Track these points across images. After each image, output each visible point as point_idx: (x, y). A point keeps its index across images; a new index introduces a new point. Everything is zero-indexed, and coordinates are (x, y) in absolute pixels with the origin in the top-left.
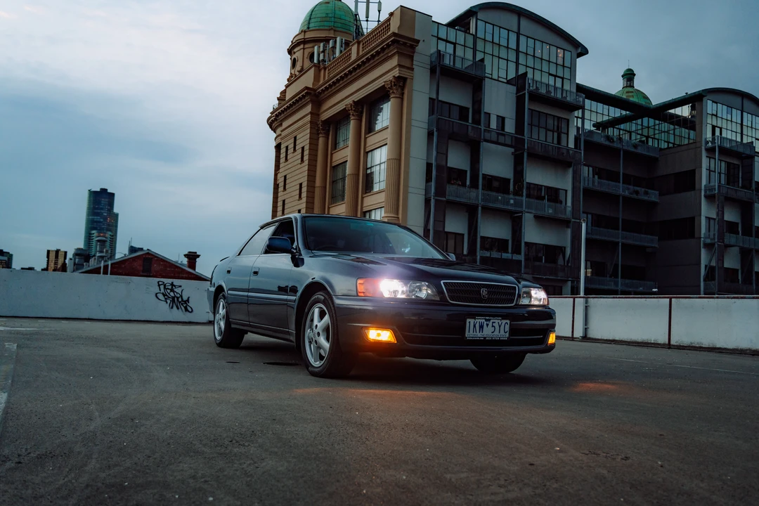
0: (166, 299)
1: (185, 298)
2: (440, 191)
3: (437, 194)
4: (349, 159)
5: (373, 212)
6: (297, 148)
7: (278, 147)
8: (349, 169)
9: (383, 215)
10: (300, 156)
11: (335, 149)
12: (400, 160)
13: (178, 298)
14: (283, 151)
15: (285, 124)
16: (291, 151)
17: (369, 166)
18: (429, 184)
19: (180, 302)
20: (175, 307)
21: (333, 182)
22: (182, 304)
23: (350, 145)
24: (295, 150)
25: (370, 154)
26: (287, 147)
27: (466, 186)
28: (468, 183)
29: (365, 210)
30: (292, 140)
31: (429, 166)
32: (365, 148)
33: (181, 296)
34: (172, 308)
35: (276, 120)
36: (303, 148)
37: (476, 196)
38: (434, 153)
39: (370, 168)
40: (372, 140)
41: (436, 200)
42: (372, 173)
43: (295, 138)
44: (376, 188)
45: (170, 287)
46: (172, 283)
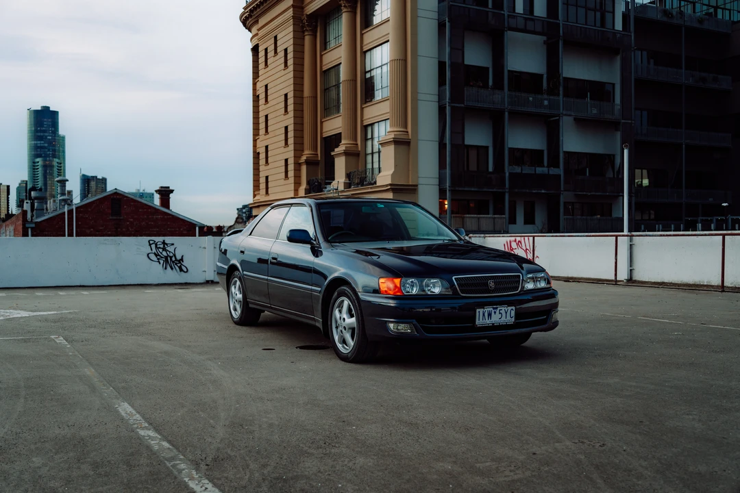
0: (158, 259)
1: (179, 257)
2: (456, 96)
3: (452, 100)
4: (343, 60)
5: (376, 126)
6: (279, 50)
7: (255, 50)
8: (343, 74)
9: (389, 129)
10: (283, 59)
11: (325, 49)
12: (405, 60)
13: (171, 257)
14: (262, 54)
15: (262, 21)
16: (271, 53)
17: (368, 69)
18: (442, 88)
19: (173, 262)
20: (169, 268)
21: (325, 90)
22: (176, 264)
23: (343, 43)
24: (276, 52)
25: (368, 55)
26: (266, 50)
27: (488, 88)
28: (491, 83)
29: (366, 123)
30: (272, 41)
31: (441, 65)
32: (362, 47)
33: (175, 255)
34: (166, 268)
35: (250, 16)
36: (286, 50)
37: (502, 98)
38: (447, 50)
39: (370, 71)
40: (371, 37)
41: (453, 109)
42: (372, 78)
43: (276, 37)
44: (379, 95)
45: (162, 246)
46: (164, 241)
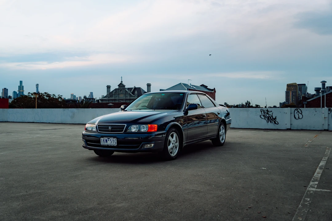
0: (265, 118)
1: (274, 117)
13: (270, 117)
19: (272, 119)
20: (269, 122)
22: (273, 120)
33: (272, 116)
34: (268, 122)
45: (266, 112)
46: (267, 110)
